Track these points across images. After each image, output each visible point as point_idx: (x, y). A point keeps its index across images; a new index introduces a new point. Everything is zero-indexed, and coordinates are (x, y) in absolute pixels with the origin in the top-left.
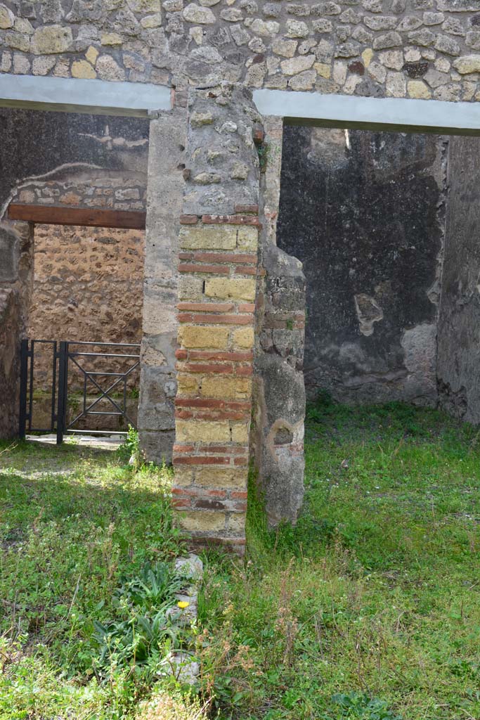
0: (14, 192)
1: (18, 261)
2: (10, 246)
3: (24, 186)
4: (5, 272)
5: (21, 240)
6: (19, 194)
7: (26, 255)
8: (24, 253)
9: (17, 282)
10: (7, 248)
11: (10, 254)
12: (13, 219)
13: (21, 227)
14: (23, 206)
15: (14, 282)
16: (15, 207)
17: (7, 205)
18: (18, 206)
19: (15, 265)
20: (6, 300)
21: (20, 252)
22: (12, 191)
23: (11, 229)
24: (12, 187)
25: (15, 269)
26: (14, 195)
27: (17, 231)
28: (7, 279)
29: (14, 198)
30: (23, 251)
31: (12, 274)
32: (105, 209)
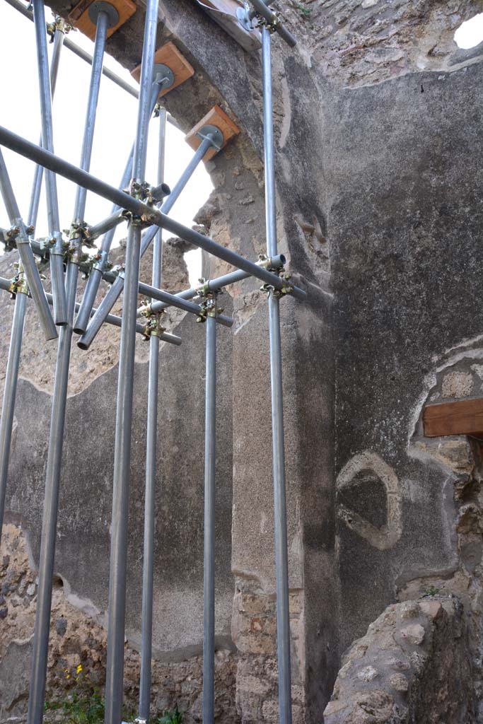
0: (431, 381)
1: (454, 526)
2: (434, 495)
3: (448, 365)
4: (427, 552)
5: (456, 479)
6: (440, 382)
7: (471, 509)
8: (466, 507)
9: (457, 575)
10: (428, 500)
11: (435, 511)
12: (435, 436)
13: (452, 450)
14: (452, 405)
15: (450, 575)
16: (436, 411)
17: (419, 409)
18: (442, 406)
19: (448, 536)
20: (422, 644)
21: (457, 505)
22: (425, 380)
23: (432, 457)
24: (425, 372)
25: (449, 543)
26: (431, 387)
27: (445, 461)
28: (435, 570)
29: (431, 393)
30: (463, 504)
31: (445, 558)
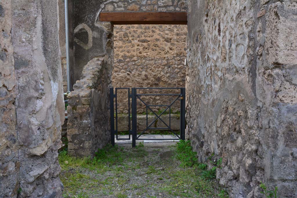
0: (102, 6)
1: (106, 44)
2: (101, 36)
3: (108, 2)
4: (99, 50)
5: (107, 32)
6: (105, 7)
7: (110, 40)
8: (109, 39)
9: (106, 56)
10: (100, 37)
11: (101, 40)
12: (102, 21)
13: (107, 25)
14: (108, 13)
15: (104, 56)
16: (103, 14)
17: (98, 13)
18: (105, 13)
19: (104, 46)
20: (100, 65)
21: (107, 39)
22: (101, 5)
23: (101, 26)
24: (101, 3)
25: (104, 48)
26: (102, 7)
27: (104, 27)
28: (100, 55)
29: (102, 9)
30: (108, 39)
31: (103, 52)
32: (153, 12)
